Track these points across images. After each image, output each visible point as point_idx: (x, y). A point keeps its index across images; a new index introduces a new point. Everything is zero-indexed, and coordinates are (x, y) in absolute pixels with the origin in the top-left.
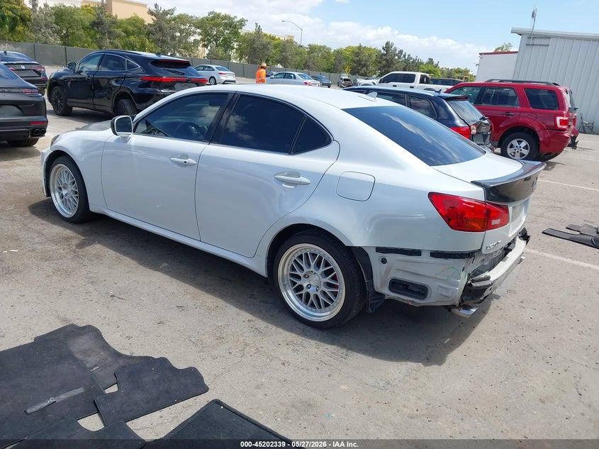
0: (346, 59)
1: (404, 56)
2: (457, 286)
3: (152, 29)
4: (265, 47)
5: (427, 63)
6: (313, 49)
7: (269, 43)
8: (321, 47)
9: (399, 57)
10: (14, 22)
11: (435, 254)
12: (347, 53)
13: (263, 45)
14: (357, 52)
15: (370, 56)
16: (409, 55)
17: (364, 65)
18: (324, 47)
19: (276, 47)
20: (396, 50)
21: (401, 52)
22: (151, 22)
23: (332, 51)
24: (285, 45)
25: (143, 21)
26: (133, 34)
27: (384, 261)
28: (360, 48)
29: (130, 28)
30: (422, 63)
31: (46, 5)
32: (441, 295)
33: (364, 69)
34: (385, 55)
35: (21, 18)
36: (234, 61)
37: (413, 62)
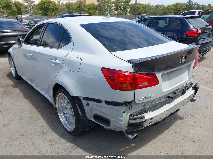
0: (171, 9)
1: (197, 5)
2: (122, 121)
3: (97, 6)
4: (138, 8)
5: (207, 6)
6: (157, 7)
7: (140, 6)
8: (161, 5)
9: (195, 6)
10: (53, 10)
11: (107, 103)
12: (172, 6)
13: (137, 7)
14: (176, 6)
15: (181, 6)
16: (199, 4)
17: (179, 10)
18: (162, 5)
19: (143, 7)
20: (193, 3)
21: (196, 3)
22: (97, 4)
23: (165, 6)
24: (146, 6)
25: (94, 4)
26: (91, 9)
27: (88, 105)
28: (177, 4)
29: (90, 7)
30: (205, 7)
31: (63, 3)
32: (115, 125)
33: (179, 12)
34: (188, 5)
35: (55, 8)
36: (128, 15)
37: (201, 7)
